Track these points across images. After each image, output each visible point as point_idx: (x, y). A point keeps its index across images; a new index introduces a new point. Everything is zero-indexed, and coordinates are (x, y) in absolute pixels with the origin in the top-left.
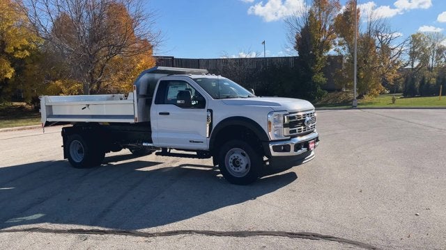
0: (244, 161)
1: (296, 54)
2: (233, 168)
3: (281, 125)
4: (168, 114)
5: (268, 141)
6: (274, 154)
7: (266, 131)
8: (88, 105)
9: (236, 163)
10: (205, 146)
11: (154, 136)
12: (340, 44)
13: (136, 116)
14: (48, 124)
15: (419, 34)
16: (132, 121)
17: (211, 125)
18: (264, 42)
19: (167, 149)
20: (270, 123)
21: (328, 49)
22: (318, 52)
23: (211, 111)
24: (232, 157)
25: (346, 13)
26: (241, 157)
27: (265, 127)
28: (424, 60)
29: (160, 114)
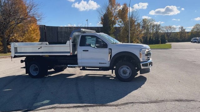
0: (128, 71)
1: (102, 26)
2: (123, 75)
3: (145, 55)
4: (88, 51)
5: (140, 62)
6: (142, 67)
7: (139, 58)
8: (41, 47)
9: (125, 72)
10: (108, 65)
11: (79, 61)
12: (121, 22)
13: (71, 52)
14: (15, 57)
15: (146, 19)
16: (69, 54)
17: (111, 56)
18: (87, 20)
19: (85, 67)
20: (140, 54)
21: (115, 24)
22: (111, 25)
23: (111, 49)
24: (122, 69)
25: (123, 9)
26: (127, 69)
27: (139, 56)
28: (148, 29)
29: (83, 51)
